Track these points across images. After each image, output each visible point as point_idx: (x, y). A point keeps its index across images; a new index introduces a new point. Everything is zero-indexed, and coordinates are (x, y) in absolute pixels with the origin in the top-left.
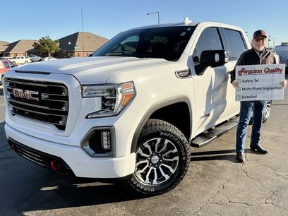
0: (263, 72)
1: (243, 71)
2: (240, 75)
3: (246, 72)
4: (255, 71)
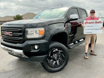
0: (94, 23)
2: (86, 24)
3: (88, 23)
4: (91, 23)
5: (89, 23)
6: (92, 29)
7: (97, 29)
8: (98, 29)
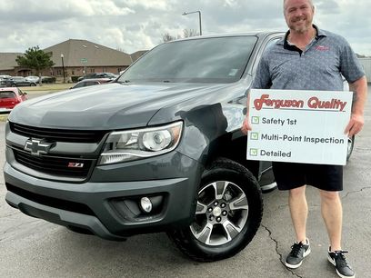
0: (306, 106)
1: (263, 101)
2: (258, 108)
3: (270, 103)
4: (289, 103)
5: (279, 104)
6: (291, 139)
7: (316, 141)
8: (322, 140)
